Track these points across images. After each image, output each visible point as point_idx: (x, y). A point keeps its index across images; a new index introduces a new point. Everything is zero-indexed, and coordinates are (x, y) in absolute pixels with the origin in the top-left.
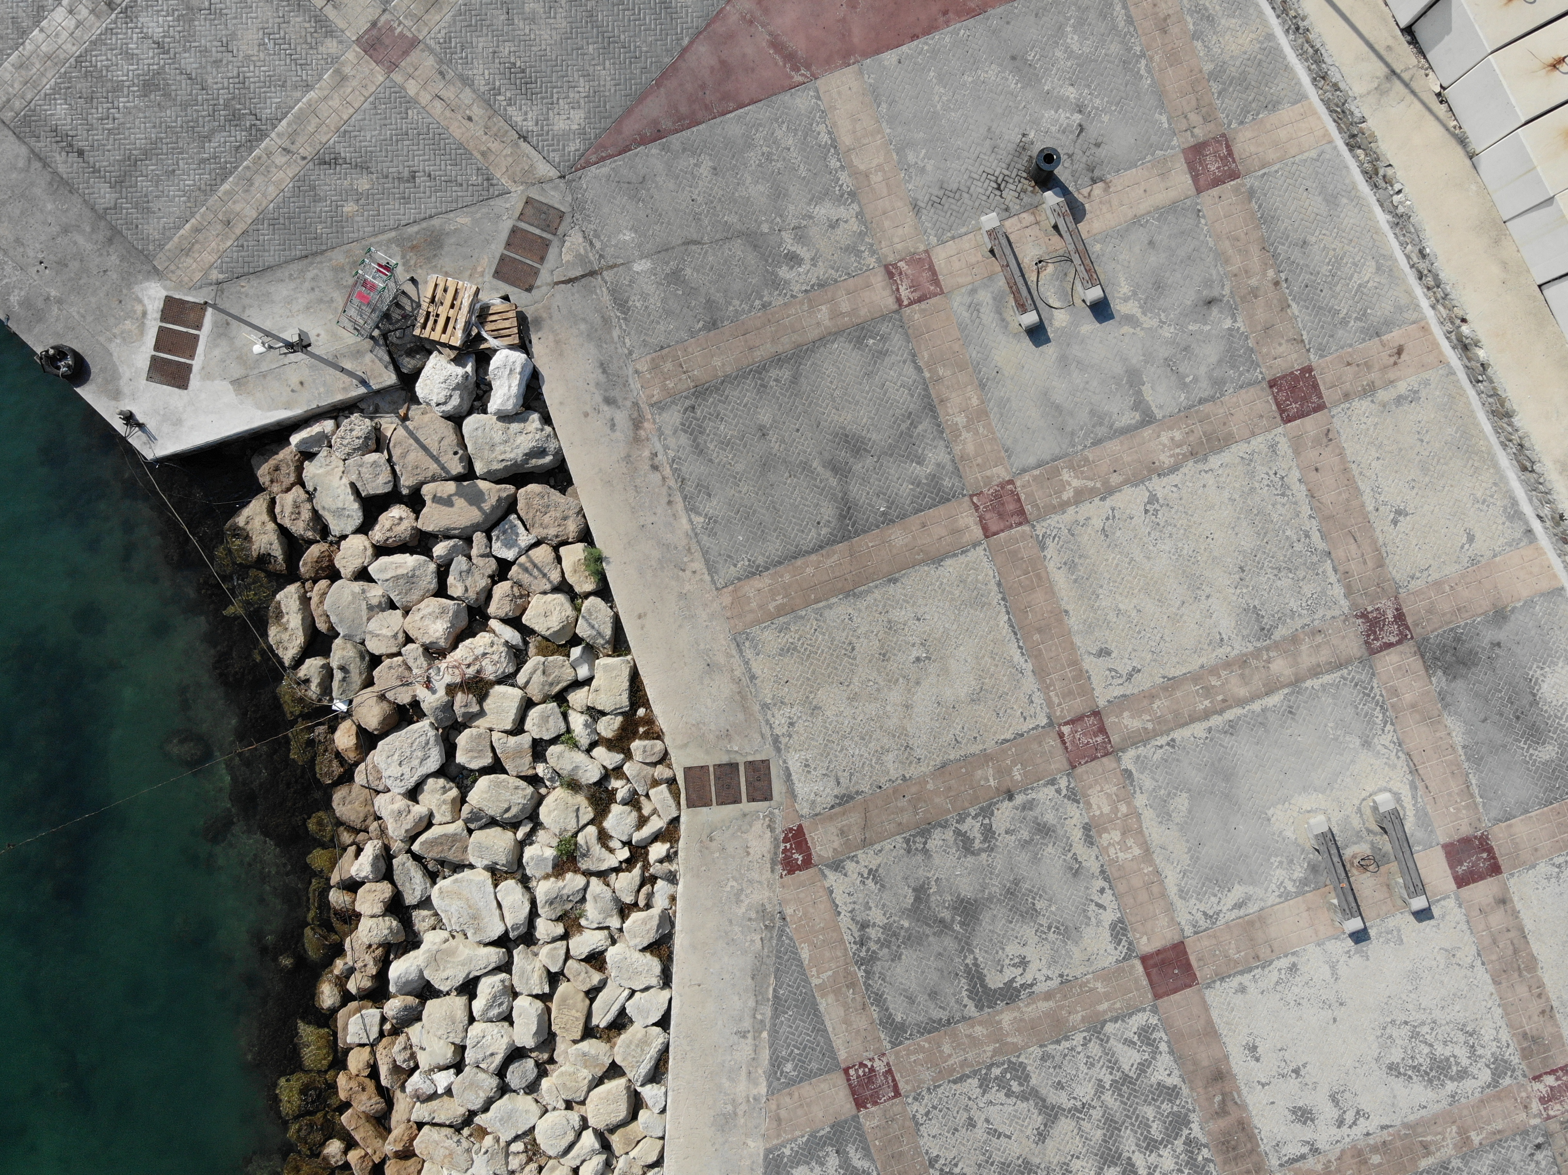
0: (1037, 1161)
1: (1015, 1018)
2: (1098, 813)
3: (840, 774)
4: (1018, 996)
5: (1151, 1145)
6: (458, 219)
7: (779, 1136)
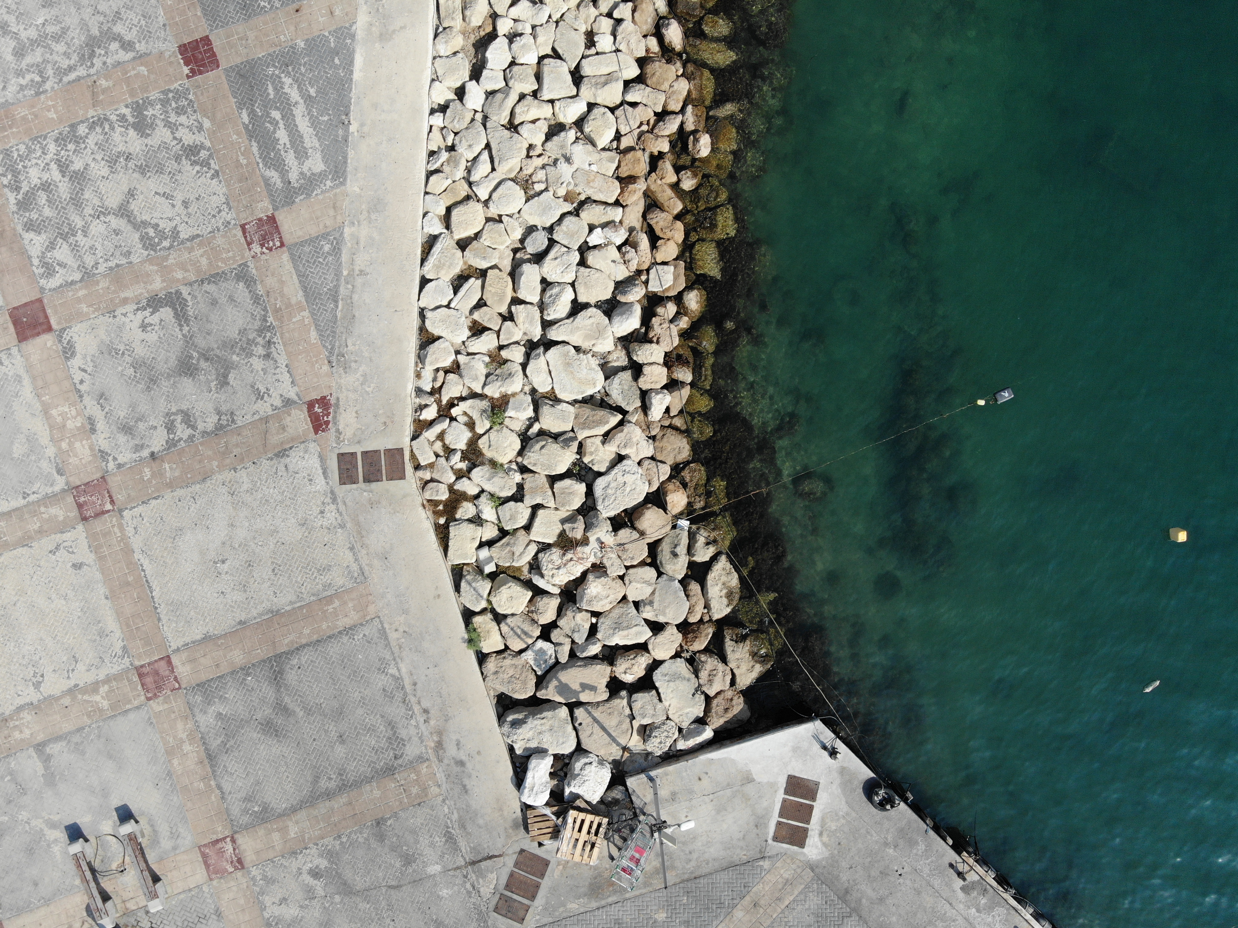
0: (136, 175)
1: (151, 284)
2: (84, 442)
3: (285, 474)
4: (149, 301)
5: (46, 187)
6: (577, 906)
7: (335, 195)
